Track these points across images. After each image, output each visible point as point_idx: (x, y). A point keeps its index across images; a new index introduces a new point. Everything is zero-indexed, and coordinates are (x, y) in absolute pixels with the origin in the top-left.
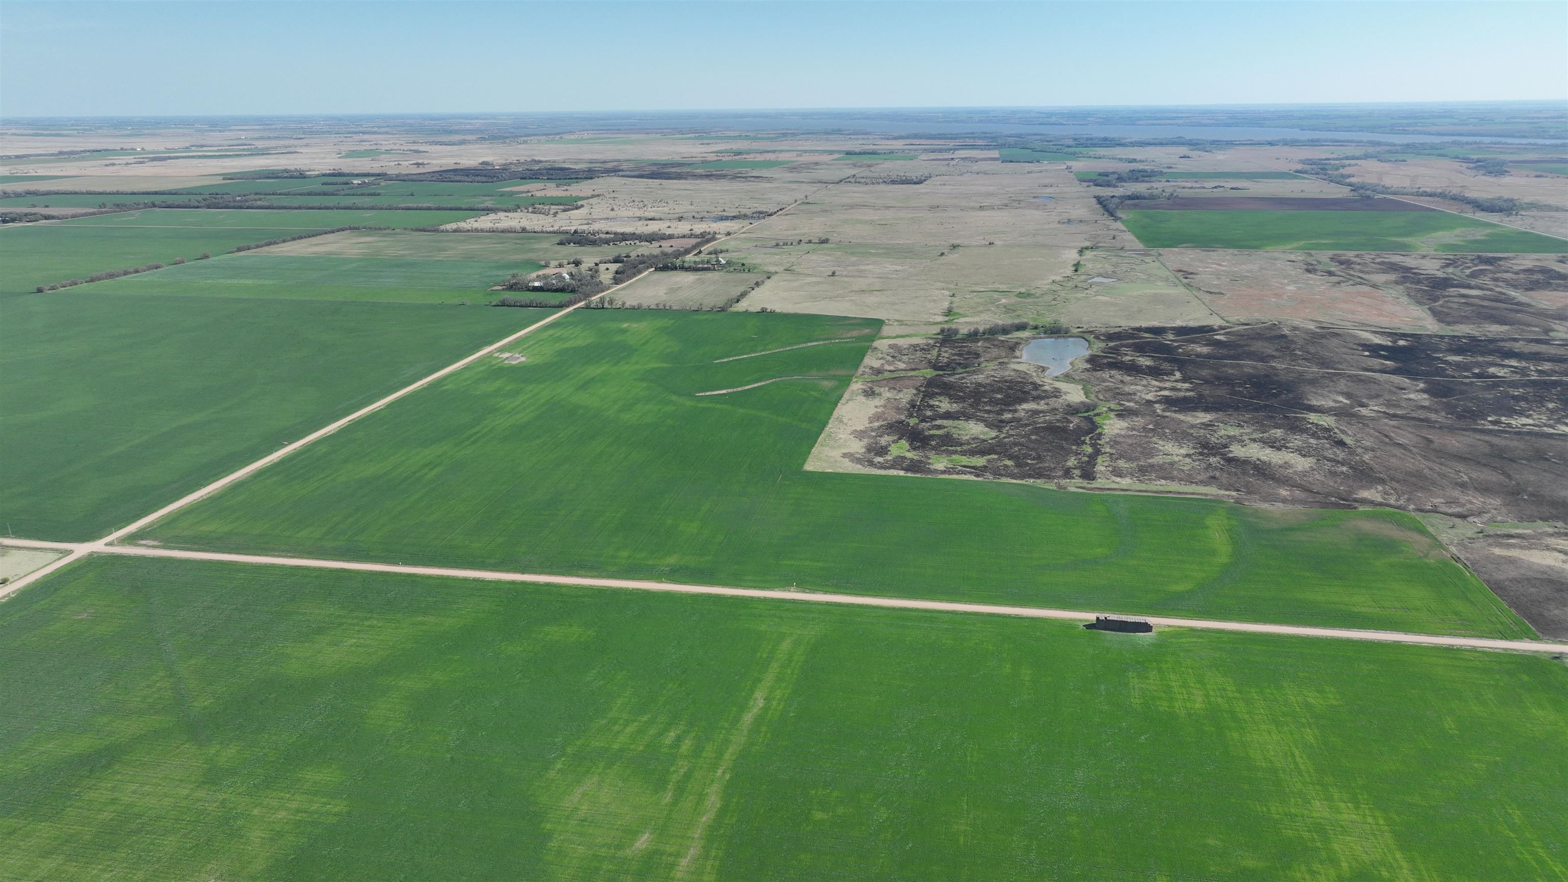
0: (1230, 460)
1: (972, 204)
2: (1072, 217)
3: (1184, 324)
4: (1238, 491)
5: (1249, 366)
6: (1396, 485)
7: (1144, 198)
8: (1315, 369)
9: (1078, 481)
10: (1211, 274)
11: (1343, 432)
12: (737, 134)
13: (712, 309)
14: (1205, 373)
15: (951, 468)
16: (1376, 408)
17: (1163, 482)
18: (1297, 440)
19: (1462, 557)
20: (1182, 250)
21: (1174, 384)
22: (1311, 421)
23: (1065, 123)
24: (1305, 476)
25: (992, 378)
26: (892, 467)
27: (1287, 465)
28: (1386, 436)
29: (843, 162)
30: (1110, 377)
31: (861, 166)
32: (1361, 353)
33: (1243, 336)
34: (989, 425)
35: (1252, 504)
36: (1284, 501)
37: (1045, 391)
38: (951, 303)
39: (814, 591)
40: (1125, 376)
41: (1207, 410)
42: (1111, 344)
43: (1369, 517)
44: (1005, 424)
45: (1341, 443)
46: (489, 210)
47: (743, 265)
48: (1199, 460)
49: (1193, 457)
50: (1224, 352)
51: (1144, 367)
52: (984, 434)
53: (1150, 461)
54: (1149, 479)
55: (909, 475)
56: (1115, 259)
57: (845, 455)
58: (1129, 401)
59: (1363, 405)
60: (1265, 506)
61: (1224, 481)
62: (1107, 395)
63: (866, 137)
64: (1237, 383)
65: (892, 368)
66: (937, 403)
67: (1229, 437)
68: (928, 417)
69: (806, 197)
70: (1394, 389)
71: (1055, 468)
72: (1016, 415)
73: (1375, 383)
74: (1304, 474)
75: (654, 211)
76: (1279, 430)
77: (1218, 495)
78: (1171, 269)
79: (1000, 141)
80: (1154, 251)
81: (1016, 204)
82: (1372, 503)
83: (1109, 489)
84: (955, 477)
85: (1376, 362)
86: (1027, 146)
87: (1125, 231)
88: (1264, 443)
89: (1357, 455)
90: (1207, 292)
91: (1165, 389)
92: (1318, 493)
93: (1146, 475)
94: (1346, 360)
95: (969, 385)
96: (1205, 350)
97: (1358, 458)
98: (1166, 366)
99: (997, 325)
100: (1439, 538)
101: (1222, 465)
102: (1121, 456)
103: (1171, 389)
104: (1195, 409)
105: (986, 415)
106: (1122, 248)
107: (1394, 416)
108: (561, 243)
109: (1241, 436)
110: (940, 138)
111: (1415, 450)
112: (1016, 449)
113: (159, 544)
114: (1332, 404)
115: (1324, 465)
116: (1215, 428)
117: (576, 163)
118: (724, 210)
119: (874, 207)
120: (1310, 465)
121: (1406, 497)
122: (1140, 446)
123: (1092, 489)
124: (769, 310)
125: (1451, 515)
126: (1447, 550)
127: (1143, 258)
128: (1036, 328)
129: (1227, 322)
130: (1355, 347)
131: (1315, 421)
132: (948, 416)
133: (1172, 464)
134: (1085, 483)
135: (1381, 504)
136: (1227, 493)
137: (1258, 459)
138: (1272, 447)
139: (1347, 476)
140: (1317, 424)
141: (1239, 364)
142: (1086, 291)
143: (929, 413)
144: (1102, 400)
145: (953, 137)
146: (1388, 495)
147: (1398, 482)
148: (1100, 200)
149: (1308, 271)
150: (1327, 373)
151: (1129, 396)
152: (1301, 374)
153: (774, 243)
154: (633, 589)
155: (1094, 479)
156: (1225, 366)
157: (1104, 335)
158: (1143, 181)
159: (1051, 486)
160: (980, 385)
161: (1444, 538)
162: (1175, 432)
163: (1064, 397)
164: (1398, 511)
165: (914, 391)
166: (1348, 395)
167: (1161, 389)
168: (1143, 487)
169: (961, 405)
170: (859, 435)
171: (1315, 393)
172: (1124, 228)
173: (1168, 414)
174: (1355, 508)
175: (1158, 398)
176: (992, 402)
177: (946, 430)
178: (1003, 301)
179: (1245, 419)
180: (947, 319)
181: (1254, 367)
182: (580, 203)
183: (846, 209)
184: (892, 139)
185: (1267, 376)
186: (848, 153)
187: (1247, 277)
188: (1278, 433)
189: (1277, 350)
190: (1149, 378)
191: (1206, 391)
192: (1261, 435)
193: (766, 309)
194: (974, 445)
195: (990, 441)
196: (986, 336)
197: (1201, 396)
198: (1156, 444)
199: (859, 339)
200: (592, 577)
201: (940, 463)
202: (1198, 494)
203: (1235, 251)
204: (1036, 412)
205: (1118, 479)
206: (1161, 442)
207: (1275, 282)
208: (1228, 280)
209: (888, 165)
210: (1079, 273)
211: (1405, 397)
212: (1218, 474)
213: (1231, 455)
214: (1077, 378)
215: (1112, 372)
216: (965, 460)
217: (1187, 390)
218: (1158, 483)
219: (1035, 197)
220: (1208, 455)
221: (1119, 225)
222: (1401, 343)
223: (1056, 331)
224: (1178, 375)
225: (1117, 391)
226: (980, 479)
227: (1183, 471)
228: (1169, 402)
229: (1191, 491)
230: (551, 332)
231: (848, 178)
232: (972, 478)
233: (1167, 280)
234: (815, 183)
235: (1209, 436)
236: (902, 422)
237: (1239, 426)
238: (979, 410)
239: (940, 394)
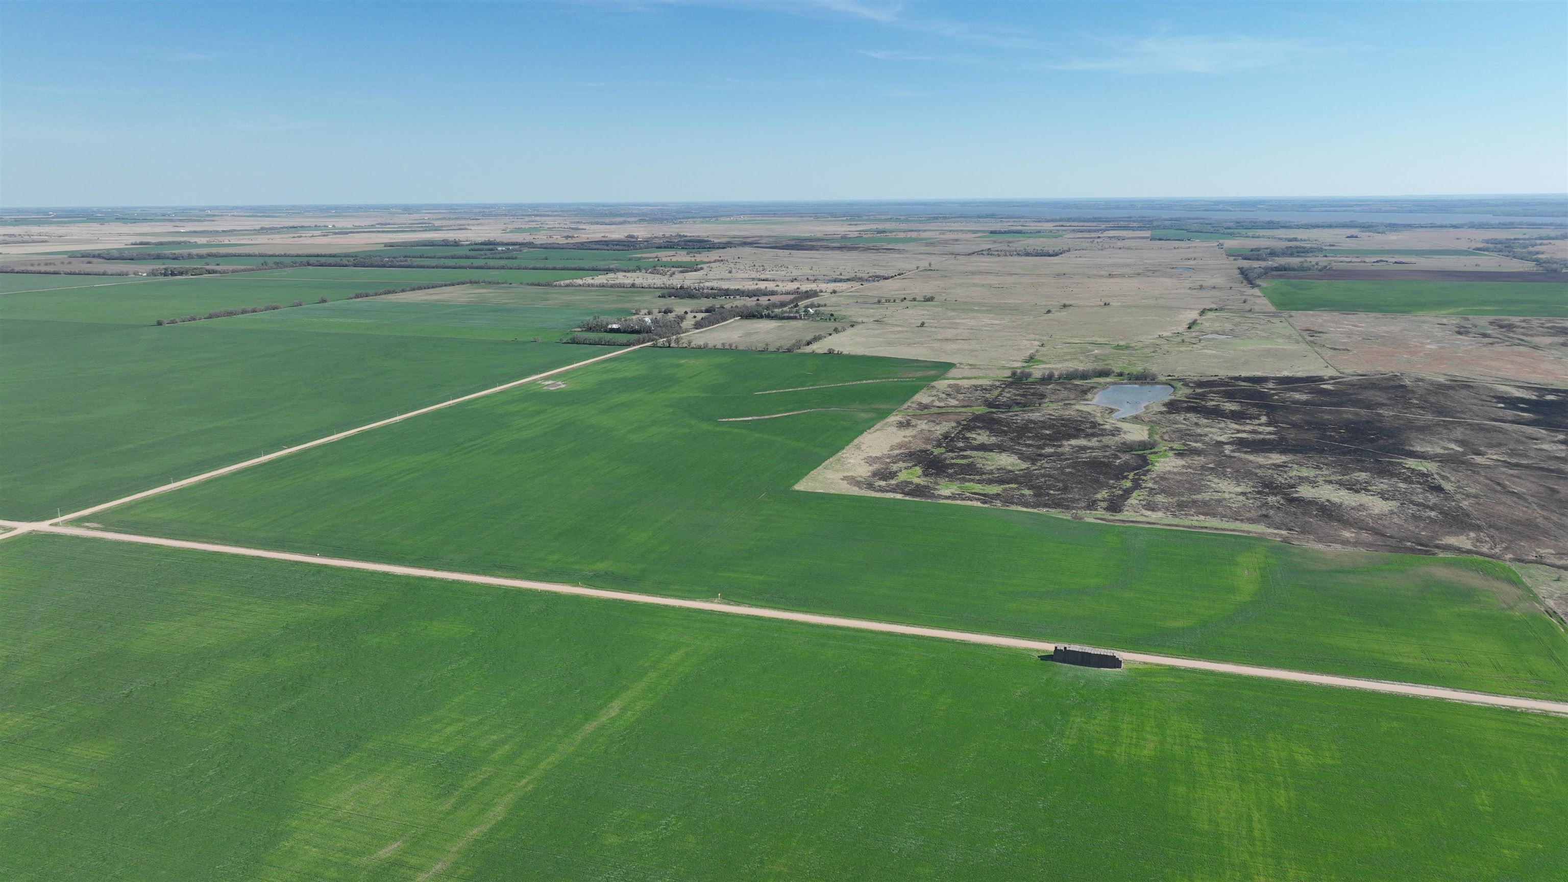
0: (1292, 500)
1: (1102, 273)
2: (1205, 284)
3: (1290, 375)
4: (1290, 530)
5: (1349, 413)
6: (1493, 532)
7: (1294, 270)
8: (1430, 417)
9: (1101, 513)
10: (1341, 334)
11: (1444, 478)
12: (889, 217)
13: (778, 349)
14: (1296, 418)
15: (958, 494)
16: (1495, 457)
17: (1202, 517)
18: (1383, 484)
19: (1559, 611)
20: (1317, 313)
21: (1256, 428)
22: (1407, 466)
23: (1233, 209)
24: (1381, 519)
25: (1048, 416)
26: (893, 490)
27: (1362, 507)
28: (1499, 484)
29: (984, 239)
30: (1185, 419)
31: (1001, 243)
32: (1494, 405)
33: (1355, 385)
34: (1023, 457)
35: (1303, 544)
36: (1345, 542)
37: (1105, 430)
38: (1037, 351)
39: (738, 604)
40: (1202, 419)
41: (1283, 452)
42: (1199, 391)
43: (1448, 564)
44: (1043, 458)
45: (1439, 489)
46: (608, 270)
47: (832, 315)
48: (1255, 498)
49: (1249, 495)
50: (1327, 399)
51: (1227, 411)
52: (1013, 465)
53: (1194, 497)
54: (1186, 514)
55: (907, 498)
56: (1238, 320)
57: (845, 478)
58: (1196, 442)
59: (1479, 453)
60: (1320, 547)
61: (1277, 520)
62: (1173, 436)
63: (1018, 220)
64: (1330, 428)
65: (942, 404)
66: (974, 436)
67: (1300, 478)
68: (958, 448)
69: (930, 265)
70: (1524, 439)
71: (1078, 500)
72: (1060, 450)
73: (1500, 432)
74: (1381, 517)
75: (770, 274)
76: (1363, 474)
77: (1263, 533)
78: (1298, 328)
79: (1155, 224)
80: (1285, 314)
81: (1150, 274)
82: (1459, 550)
83: (1132, 522)
84: (959, 502)
85: (1510, 414)
86: (1183, 227)
87: (1260, 297)
88: (1341, 485)
89: (1454, 501)
90: (1331, 348)
91: (1244, 431)
92: (1391, 537)
93: (1183, 510)
94: (1470, 410)
95: (1018, 421)
96: (1304, 397)
97: (1454, 504)
98: (1254, 411)
99: (1077, 370)
100: (1535, 591)
101: (1282, 504)
102: (1162, 491)
103: (1250, 432)
104: (1270, 451)
105: (1024, 449)
106: (1250, 311)
107: (1517, 465)
108: (663, 296)
109: (1315, 477)
110: (1094, 221)
111: (1531, 499)
112: (1043, 480)
113: (101, 526)
114: (1439, 450)
115: (1409, 509)
116: (1287, 469)
117: (719, 238)
118: (841, 274)
119: (997, 274)
120: (1390, 508)
121: (1504, 545)
122: (1189, 482)
123: (1113, 521)
124: (836, 352)
125: (1559, 567)
126: (1541, 603)
127: (1271, 319)
128: (1121, 374)
129: (1341, 373)
130: (1489, 399)
131: (1413, 467)
132: (983, 447)
133: (1219, 501)
134: (1108, 515)
135: (1469, 552)
136: (1276, 531)
137: (1328, 501)
138: (1348, 489)
139: (1433, 521)
140: (1413, 470)
141: (1339, 410)
142: (1194, 346)
143: (961, 444)
144: (1166, 440)
145: (1108, 220)
146: (1481, 542)
147: (1497, 529)
148: (1242, 271)
149: (1459, 333)
150: (1444, 421)
151: (1198, 437)
152: (1410, 421)
153: (876, 300)
154: (541, 591)
155: (1120, 511)
156: (1322, 412)
157: (1195, 382)
158: (1298, 256)
159: (1067, 516)
160: (1032, 421)
161: (1542, 591)
162: (1238, 471)
163: (1123, 436)
164: (1490, 559)
165: (954, 424)
166: (1462, 443)
167: (1239, 431)
168: (1176, 521)
169: (1000, 439)
170: (870, 460)
171: (1423, 440)
172: (1259, 294)
173: (1236, 454)
174: (1434, 554)
175: (1231, 440)
176: (1037, 437)
177: (971, 460)
178: (1096, 351)
179: (1326, 461)
180: (1026, 365)
181: (1356, 414)
182: (699, 266)
183: (967, 275)
184: (1043, 222)
185: (1368, 422)
186: (992, 232)
187: (1384, 336)
188: (1363, 476)
189: (1389, 399)
190: (1228, 421)
191: (1291, 435)
192: (1340, 478)
193: (834, 350)
194: (997, 475)
195: (1016, 472)
196: (1061, 381)
197: (1282, 439)
198: (1210, 481)
199: (919, 379)
200: (506, 577)
201: (946, 489)
202: (1238, 531)
203: (1379, 315)
204: (1084, 449)
205: (1149, 513)
206: (1216, 480)
207: (1415, 342)
208: (1360, 339)
209: (1031, 241)
210: (1192, 330)
211: (1535, 447)
212: (1272, 512)
213: (1295, 495)
214: (1147, 419)
215: (1188, 415)
216: (978, 488)
217: (1270, 433)
218: (1196, 518)
219: (1173, 268)
220: (1268, 494)
221: (1256, 291)
222: (1550, 397)
223: (1144, 378)
224: (1264, 419)
225: (1187, 432)
226: (986, 506)
227: (1230, 508)
228: (1242, 444)
229: (1232, 527)
230: (604, 365)
231: (983, 250)
232: (979, 504)
233: (1290, 337)
234: (947, 254)
235: (1276, 476)
236: (925, 451)
237: (1318, 468)
238: (1019, 443)
239: (981, 428)
